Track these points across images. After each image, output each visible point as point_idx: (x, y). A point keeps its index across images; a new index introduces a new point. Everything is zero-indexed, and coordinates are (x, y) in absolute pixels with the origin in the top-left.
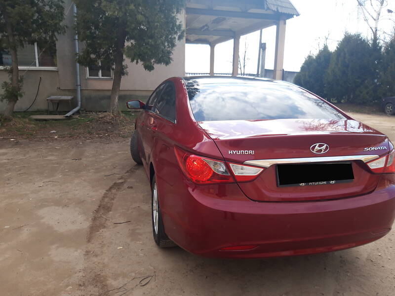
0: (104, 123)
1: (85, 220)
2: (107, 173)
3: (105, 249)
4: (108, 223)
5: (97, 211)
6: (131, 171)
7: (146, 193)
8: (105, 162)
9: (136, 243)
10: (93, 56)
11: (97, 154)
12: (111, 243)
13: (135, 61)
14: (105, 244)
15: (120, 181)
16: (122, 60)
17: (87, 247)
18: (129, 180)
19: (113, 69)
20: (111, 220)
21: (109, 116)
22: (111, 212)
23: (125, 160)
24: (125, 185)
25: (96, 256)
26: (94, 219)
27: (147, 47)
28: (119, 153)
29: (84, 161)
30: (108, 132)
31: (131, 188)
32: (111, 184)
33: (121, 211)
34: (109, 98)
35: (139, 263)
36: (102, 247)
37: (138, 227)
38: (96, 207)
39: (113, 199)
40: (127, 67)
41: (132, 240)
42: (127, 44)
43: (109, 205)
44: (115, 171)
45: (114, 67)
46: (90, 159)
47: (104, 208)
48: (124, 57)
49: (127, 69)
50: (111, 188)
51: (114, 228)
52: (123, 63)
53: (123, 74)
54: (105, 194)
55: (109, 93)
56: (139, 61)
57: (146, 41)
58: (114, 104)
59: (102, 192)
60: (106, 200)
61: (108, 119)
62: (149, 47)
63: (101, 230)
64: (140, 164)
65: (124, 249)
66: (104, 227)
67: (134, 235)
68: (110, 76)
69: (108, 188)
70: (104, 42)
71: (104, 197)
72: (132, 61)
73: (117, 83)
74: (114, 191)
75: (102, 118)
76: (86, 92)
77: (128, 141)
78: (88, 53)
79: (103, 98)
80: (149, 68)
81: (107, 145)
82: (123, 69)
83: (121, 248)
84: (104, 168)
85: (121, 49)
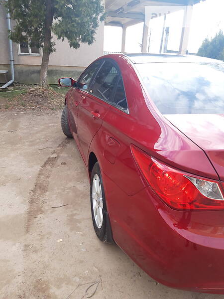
0: (35, 96)
1: (22, 203)
2: (41, 147)
3: (44, 242)
4: (46, 207)
5: (34, 191)
6: (63, 145)
7: (80, 171)
8: (38, 135)
9: (75, 233)
10: (24, 34)
11: (30, 126)
12: (50, 233)
13: (62, 38)
14: (44, 235)
15: (54, 156)
16: (50, 37)
17: (25, 240)
18: (61, 155)
19: (42, 46)
20: (48, 203)
21: (39, 89)
22: (47, 193)
23: (56, 132)
24: (58, 160)
25: (36, 251)
26: (32, 202)
27: (73, 25)
28: (50, 125)
29: (19, 133)
30: (39, 104)
31: (65, 164)
32: (46, 159)
33: (58, 191)
34: (39, 72)
35: (82, 262)
36: (41, 239)
37: (75, 212)
38: (32, 187)
39: (48, 177)
40: (55, 44)
41: (72, 230)
42: (55, 21)
43: (45, 184)
44: (48, 144)
45: (43, 44)
46: (25, 131)
47: (40, 187)
48: (52, 34)
49: (55, 47)
50: (46, 163)
51: (52, 212)
52: (52, 40)
53: (51, 50)
54: (41, 170)
55: (39, 68)
56: (65, 38)
57: (73, 19)
58: (43, 79)
59: (38, 168)
60: (42, 177)
61: (39, 92)
62: (75, 25)
63: (39, 216)
64: (70, 137)
65: (64, 243)
66: (42, 212)
67: (72, 222)
68: (39, 53)
69: (43, 163)
70: (34, 20)
71: (39, 174)
72: (59, 38)
73: (46, 59)
74: (48, 167)
75: (33, 91)
76: (19, 66)
77: (57, 113)
78: (19, 30)
79: (33, 72)
80: (75, 45)
81: (39, 117)
82: (51, 46)
83: (61, 240)
84: (38, 141)
85: (50, 27)
